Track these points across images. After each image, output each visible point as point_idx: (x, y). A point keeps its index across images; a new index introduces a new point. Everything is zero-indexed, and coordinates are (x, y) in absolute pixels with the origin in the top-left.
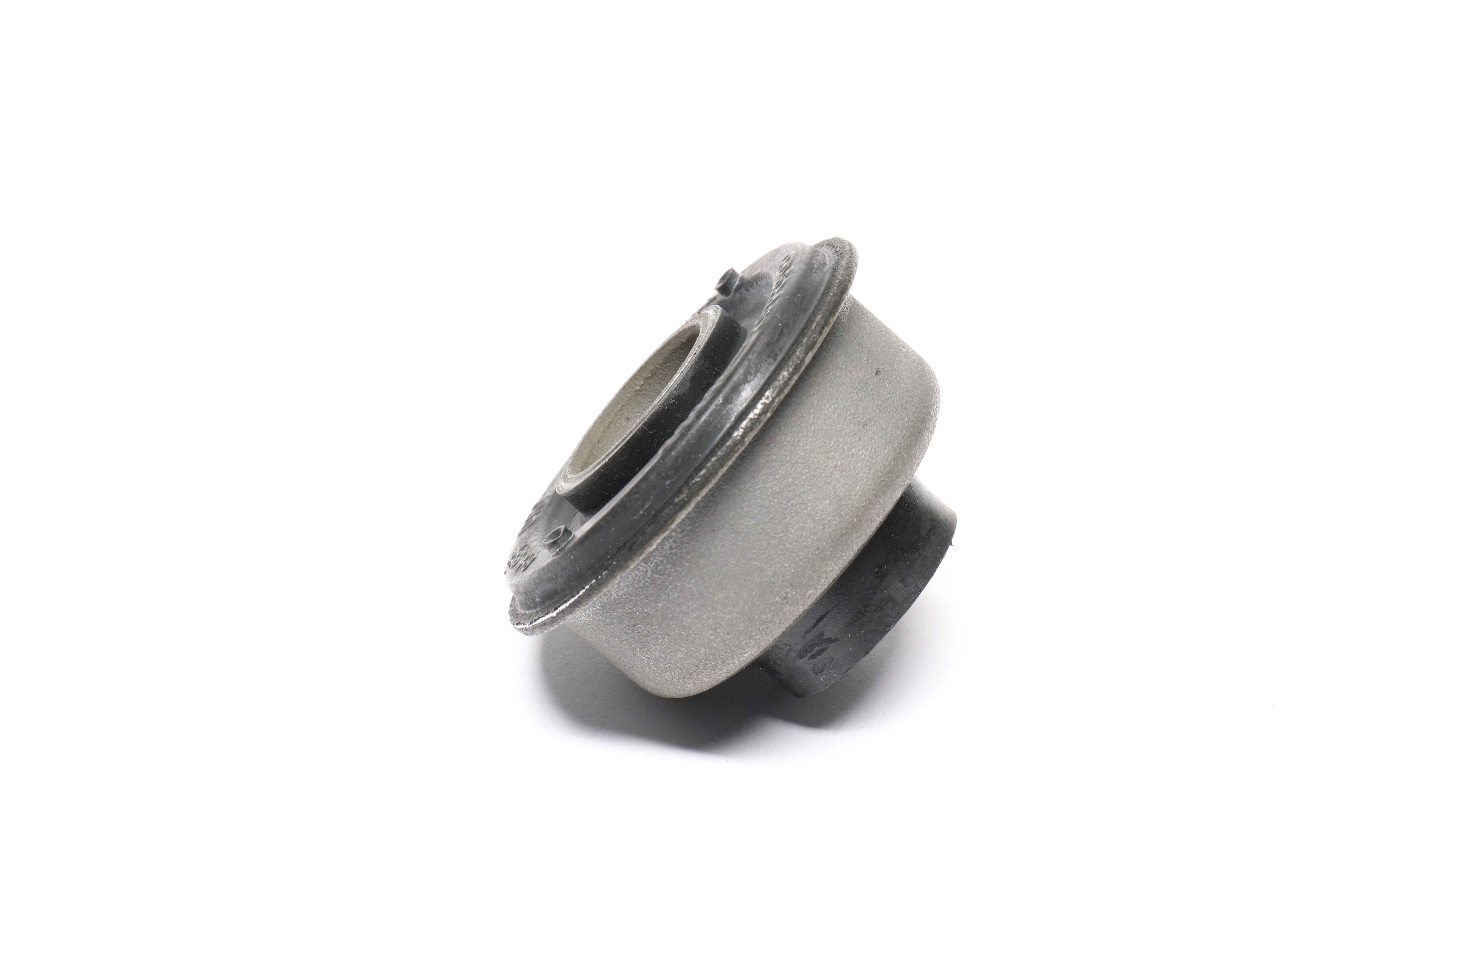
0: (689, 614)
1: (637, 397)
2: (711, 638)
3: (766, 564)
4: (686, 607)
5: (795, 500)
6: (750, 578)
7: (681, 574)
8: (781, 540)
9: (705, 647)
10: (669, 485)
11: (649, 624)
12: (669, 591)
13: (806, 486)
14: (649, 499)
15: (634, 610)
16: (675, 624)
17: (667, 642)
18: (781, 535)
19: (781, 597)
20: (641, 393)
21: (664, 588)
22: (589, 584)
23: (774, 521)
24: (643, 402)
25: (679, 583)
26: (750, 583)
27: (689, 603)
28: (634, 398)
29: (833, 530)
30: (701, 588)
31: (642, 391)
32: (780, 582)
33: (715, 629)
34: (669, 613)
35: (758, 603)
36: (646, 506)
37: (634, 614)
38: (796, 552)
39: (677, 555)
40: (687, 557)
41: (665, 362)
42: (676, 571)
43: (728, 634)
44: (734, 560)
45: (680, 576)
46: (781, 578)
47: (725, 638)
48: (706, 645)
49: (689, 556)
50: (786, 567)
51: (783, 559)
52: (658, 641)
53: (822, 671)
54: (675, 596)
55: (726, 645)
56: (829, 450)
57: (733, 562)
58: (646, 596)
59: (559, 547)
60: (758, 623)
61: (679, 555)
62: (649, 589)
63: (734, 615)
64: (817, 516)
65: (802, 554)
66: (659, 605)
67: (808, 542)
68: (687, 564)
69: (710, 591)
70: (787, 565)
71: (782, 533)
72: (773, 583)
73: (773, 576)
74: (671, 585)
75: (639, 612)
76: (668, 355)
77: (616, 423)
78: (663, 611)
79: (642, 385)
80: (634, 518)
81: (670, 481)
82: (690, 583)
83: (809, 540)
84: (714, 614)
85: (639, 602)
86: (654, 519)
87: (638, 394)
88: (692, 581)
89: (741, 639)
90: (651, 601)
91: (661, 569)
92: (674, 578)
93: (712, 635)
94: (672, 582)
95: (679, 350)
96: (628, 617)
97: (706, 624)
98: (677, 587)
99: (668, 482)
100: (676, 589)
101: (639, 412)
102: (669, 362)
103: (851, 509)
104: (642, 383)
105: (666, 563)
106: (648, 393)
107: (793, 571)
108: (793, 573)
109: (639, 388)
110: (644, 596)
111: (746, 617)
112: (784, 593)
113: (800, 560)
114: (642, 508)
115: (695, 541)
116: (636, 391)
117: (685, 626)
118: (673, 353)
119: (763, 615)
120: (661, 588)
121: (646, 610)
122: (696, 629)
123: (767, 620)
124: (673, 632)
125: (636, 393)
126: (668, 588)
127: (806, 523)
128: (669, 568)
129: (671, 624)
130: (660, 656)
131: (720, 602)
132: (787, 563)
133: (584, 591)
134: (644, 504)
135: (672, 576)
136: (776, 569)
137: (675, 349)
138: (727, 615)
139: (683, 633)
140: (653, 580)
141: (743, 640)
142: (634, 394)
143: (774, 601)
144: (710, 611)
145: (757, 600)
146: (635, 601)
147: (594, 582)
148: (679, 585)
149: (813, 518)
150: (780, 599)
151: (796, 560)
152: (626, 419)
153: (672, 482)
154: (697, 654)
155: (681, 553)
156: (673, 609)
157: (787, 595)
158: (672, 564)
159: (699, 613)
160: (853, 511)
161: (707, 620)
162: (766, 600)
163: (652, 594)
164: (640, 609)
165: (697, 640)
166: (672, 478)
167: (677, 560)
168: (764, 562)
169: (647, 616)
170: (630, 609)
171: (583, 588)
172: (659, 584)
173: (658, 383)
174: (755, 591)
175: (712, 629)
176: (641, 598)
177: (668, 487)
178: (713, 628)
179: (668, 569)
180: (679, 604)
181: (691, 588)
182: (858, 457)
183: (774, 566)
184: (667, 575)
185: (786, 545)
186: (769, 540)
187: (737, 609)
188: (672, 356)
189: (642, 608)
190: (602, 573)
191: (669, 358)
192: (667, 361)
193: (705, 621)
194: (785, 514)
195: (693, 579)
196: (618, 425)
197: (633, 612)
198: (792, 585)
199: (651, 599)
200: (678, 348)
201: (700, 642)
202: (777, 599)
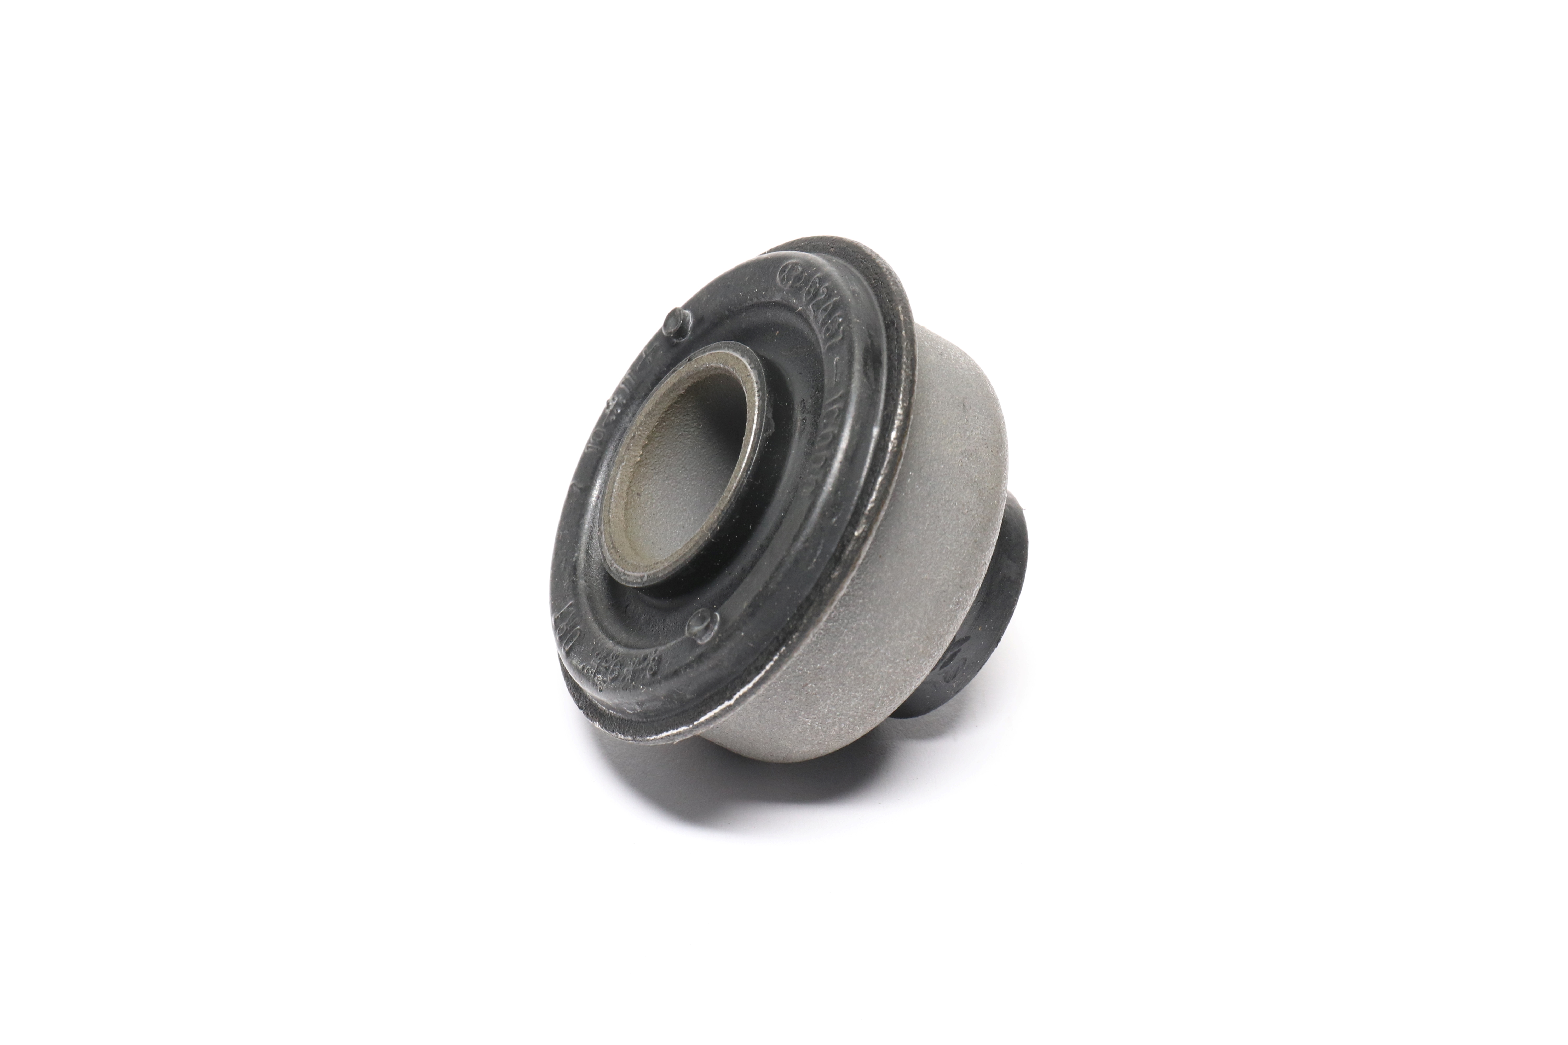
0: (866, 653)
1: (640, 469)
2: (890, 671)
3: (935, 574)
4: (863, 647)
5: (942, 499)
6: (922, 594)
7: (855, 613)
8: (942, 544)
9: (883, 684)
10: (836, 522)
11: (821, 679)
12: (844, 636)
13: (947, 483)
14: (819, 544)
15: (805, 669)
16: (850, 670)
17: (840, 693)
18: (941, 540)
19: (954, 604)
20: (643, 463)
21: (839, 635)
22: (778, 654)
23: (932, 526)
24: (647, 472)
25: (854, 624)
26: (923, 599)
27: (865, 641)
28: (637, 470)
29: (982, 518)
30: (877, 621)
31: (643, 461)
32: (951, 588)
33: (894, 660)
34: (845, 659)
35: (934, 617)
36: (819, 552)
37: (804, 674)
38: (958, 552)
39: (850, 595)
40: (859, 593)
41: (660, 424)
42: (851, 612)
43: (908, 661)
44: (905, 581)
45: (854, 616)
46: (950, 583)
47: (905, 666)
48: (884, 681)
49: (861, 592)
50: (953, 571)
51: (949, 563)
52: (830, 695)
53: (954, 677)
54: (851, 639)
55: (905, 673)
56: (951, 439)
57: (904, 583)
58: (819, 650)
59: (712, 631)
60: (936, 639)
61: (852, 594)
62: (823, 641)
63: (912, 638)
64: (965, 509)
65: (964, 553)
66: (834, 654)
67: (965, 538)
68: (861, 601)
69: (887, 621)
70: (953, 568)
71: (941, 537)
72: (944, 591)
73: (943, 585)
74: (845, 628)
75: (810, 671)
76: (663, 414)
77: (631, 503)
78: (838, 660)
79: (642, 455)
80: (809, 568)
81: (836, 518)
82: (865, 620)
83: (966, 535)
84: (892, 644)
85: (811, 659)
86: (837, 559)
87: (640, 465)
88: (868, 617)
89: (921, 662)
90: (825, 654)
91: (835, 615)
92: (848, 620)
93: (891, 667)
94: (847, 624)
95: (675, 405)
96: (796, 680)
97: (884, 659)
98: (853, 628)
99: (834, 520)
100: (851, 631)
101: (646, 484)
102: (664, 422)
103: (989, 491)
104: (641, 452)
105: (839, 607)
106: (648, 461)
107: (959, 572)
108: (960, 575)
109: (639, 459)
110: (817, 651)
111: (924, 636)
112: (956, 599)
113: (964, 559)
114: (815, 556)
115: (865, 573)
116: (638, 463)
117: (862, 668)
118: (668, 410)
119: (940, 628)
120: (836, 636)
121: (819, 665)
122: (874, 668)
123: (944, 633)
124: (848, 680)
125: (638, 465)
126: (843, 632)
127: (958, 520)
128: (843, 611)
129: (846, 671)
130: (830, 711)
131: (897, 629)
132: (952, 567)
133: (771, 663)
134: (816, 551)
135: (847, 619)
136: (945, 575)
137: (671, 405)
138: (905, 641)
139: (860, 676)
140: (827, 630)
141: (923, 662)
142: (636, 466)
143: (949, 610)
144: (888, 642)
145: (933, 615)
146: (807, 659)
147: (784, 650)
148: (854, 626)
149: (962, 512)
150: (954, 606)
151: (960, 559)
152: (637, 495)
153: (838, 518)
154: (874, 694)
155: (853, 591)
156: (849, 654)
157: (959, 599)
158: (845, 605)
159: (877, 648)
160: (991, 493)
161: (885, 654)
162: (941, 612)
163: (826, 646)
164: (812, 666)
165: (875, 678)
166: (837, 514)
167: (850, 600)
168: (932, 573)
169: (819, 672)
170: (799, 670)
171: (771, 660)
172: (833, 632)
173: (657, 448)
174: (930, 606)
175: (891, 661)
176: (814, 654)
177: (836, 525)
178: (893, 659)
179: (842, 613)
180: (855, 647)
181: (867, 625)
182: (974, 438)
183: (942, 574)
184: (841, 620)
185: (947, 548)
186: (931, 548)
187: (915, 631)
188: (667, 414)
189: (813, 665)
190: (792, 638)
191: (665, 417)
192: (662, 420)
193: (883, 656)
194: (938, 517)
195: (868, 615)
196: (633, 503)
197: (804, 672)
198: (961, 588)
199: (825, 651)
200: (675, 403)
201: (879, 679)
202: (951, 606)
